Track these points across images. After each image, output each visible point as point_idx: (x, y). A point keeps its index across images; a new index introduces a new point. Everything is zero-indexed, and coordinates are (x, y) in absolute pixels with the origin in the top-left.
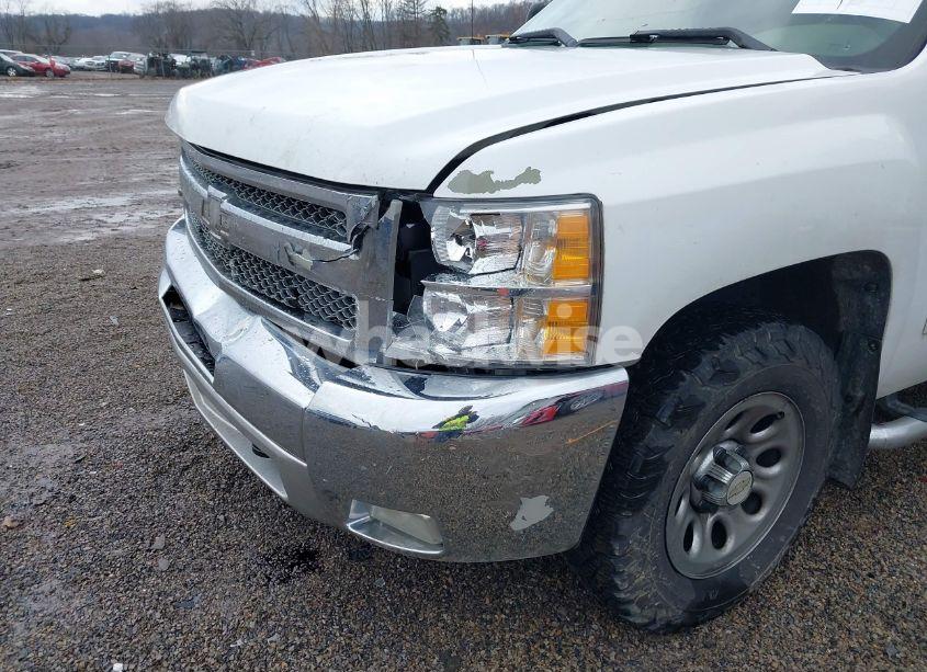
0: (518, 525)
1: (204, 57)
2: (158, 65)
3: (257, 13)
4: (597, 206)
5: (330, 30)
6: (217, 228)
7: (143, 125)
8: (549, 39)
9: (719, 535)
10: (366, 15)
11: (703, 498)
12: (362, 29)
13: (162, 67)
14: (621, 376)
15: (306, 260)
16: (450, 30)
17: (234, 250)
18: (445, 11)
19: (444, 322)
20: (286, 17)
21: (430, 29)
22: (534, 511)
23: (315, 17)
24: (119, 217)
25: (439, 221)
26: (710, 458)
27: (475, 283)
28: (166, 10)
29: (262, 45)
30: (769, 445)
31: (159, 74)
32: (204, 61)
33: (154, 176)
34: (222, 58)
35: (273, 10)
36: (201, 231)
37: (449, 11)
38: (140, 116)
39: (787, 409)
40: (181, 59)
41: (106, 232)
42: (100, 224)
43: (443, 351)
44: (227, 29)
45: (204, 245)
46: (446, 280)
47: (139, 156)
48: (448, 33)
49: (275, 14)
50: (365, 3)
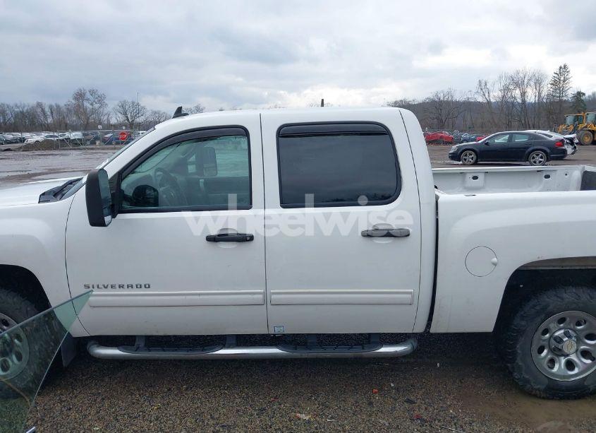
5: (497, 111)
10: (523, 100)
16: (587, 107)
18: (584, 94)
21: (571, 107)
23: (489, 102)
48: (585, 109)
49: (464, 103)
50: (523, 94)
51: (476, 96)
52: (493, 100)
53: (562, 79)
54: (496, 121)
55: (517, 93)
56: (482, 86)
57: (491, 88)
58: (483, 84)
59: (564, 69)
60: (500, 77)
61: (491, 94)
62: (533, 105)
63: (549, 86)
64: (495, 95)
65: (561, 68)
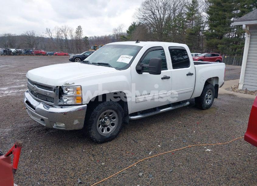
0: (74, 124)
1: (20, 50)
2: (6, 52)
3: (35, 37)
4: (81, 86)
5: (56, 42)
6: (35, 91)
7: (6, 70)
8: (87, 62)
9: (108, 130)
10: (66, 38)
11: (104, 125)
12: (65, 42)
13: (8, 53)
14: (86, 105)
15: (48, 94)
16: (89, 42)
17: (38, 94)
18: (88, 38)
19: (65, 100)
20: (43, 38)
21: (84, 42)
22: (76, 122)
23: (52, 38)
24: (6, 92)
25: (64, 89)
26: (103, 119)
27: (68, 95)
28: (8, 36)
29: (36, 45)
30: (113, 116)
31: (7, 54)
32: (20, 51)
33: (12, 83)
34: (25, 50)
35: (40, 36)
36: (32, 92)
37: (89, 37)
38: (4, 67)
39: (113, 111)
40: (13, 50)
41: (5, 95)
42: (2, 94)
43: (65, 103)
44: (26, 41)
45: (32, 94)
46: (65, 95)
47: (7, 78)
48: (89, 43)
49: (40, 37)
50: (66, 35)
51: (46, 35)
52: (53, 37)
53: (79, 31)
54: (56, 46)
55: (63, 35)
56: (48, 31)
57: (52, 32)
58: (48, 30)
59: (79, 28)
60: (55, 28)
61: (52, 34)
62: (70, 40)
63: (75, 33)
64: (54, 35)
65: (78, 27)
